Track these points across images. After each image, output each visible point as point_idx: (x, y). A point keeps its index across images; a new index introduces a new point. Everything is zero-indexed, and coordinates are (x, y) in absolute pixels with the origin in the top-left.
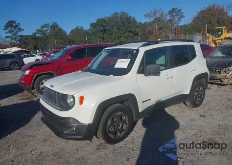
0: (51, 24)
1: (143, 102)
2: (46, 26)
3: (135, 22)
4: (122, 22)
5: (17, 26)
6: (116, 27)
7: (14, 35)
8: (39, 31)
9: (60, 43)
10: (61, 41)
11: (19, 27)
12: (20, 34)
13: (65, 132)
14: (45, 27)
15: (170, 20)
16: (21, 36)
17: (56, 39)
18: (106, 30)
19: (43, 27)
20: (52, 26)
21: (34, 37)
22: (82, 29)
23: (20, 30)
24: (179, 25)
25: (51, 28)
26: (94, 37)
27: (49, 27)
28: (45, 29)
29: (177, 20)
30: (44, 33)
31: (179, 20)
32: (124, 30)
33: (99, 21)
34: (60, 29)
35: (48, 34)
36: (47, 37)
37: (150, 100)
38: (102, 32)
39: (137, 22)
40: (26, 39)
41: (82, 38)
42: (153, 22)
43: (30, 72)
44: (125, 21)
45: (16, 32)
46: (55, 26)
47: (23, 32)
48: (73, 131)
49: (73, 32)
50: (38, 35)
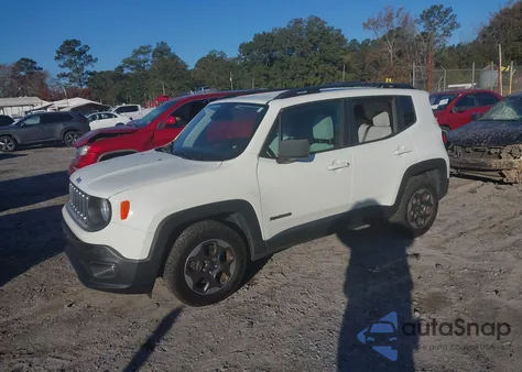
0: (154, 47)
1: (273, 219)
2: (143, 50)
3: (340, 39)
4: (310, 41)
5: (82, 52)
6: (298, 50)
7: (77, 71)
8: (128, 62)
9: (172, 89)
10: (174, 84)
11: (88, 53)
12: (88, 68)
13: (96, 275)
14: (143, 53)
15: (423, 34)
16: (91, 74)
17: (164, 79)
18: (276, 58)
19: (138, 52)
20: (157, 50)
21: (117, 76)
22: (221, 58)
23: (90, 60)
24: (448, 45)
25: (153, 56)
26: (247, 74)
27: (151, 54)
28: (142, 57)
29: (441, 33)
30: (138, 66)
31: (447, 33)
32: (316, 59)
33: (258, 38)
34: (174, 57)
35: (147, 68)
36: (146, 75)
37: (290, 214)
38: (264, 63)
39: (345, 41)
40: (104, 79)
41: (222, 78)
42: (384, 39)
43: (89, 151)
44: (317, 38)
45: (82, 64)
46: (162, 51)
47: (95, 64)
48: (111, 273)
49: (202, 63)
50: (126, 71)
